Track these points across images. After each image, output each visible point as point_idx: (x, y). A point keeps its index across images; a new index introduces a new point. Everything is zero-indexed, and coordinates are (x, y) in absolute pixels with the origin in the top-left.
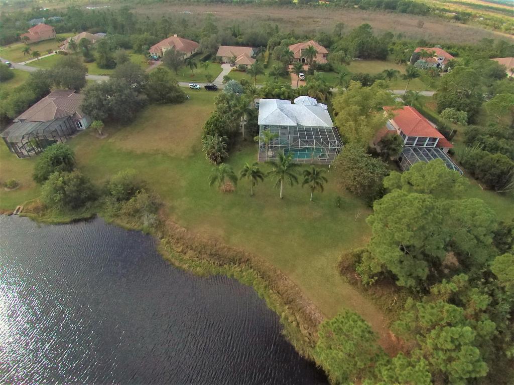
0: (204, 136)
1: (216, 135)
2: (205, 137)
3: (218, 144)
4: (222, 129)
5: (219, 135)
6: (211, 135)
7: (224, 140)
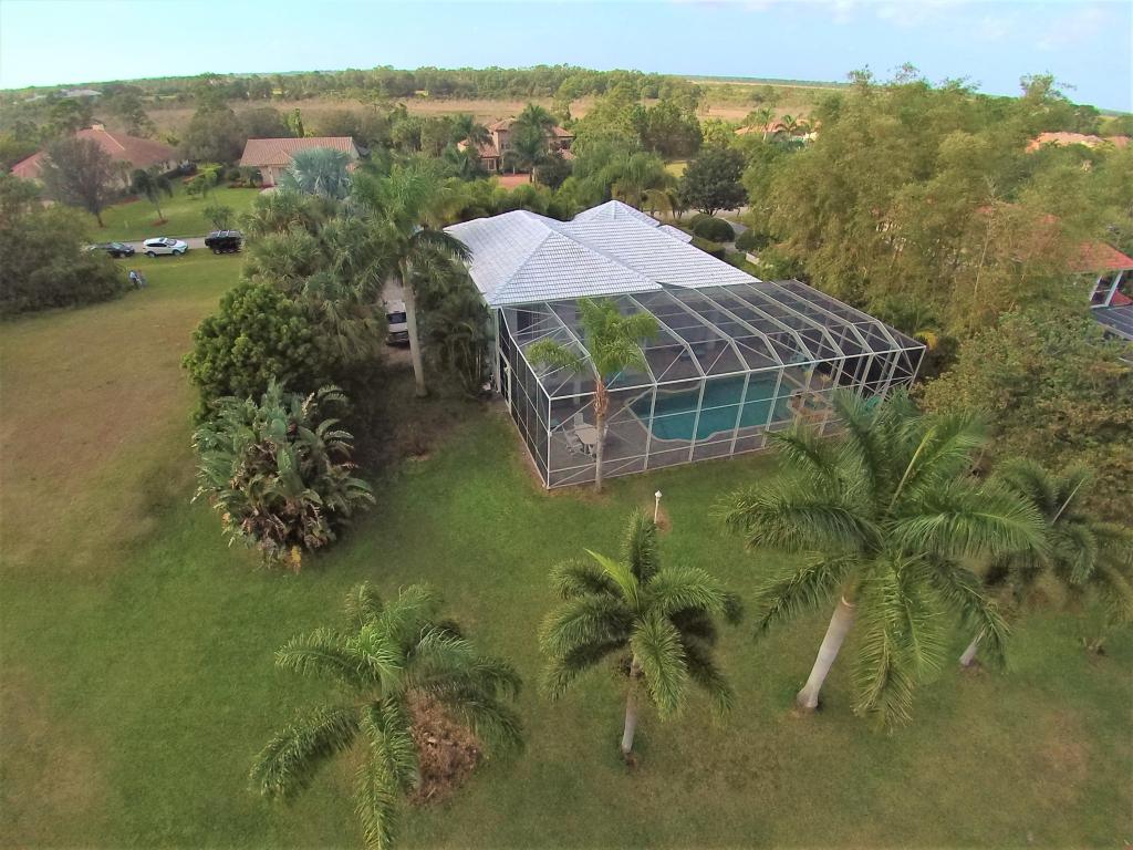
0: (199, 408)
1: (274, 389)
2: (207, 414)
3: (293, 436)
4: (301, 350)
5: (291, 388)
6: (245, 395)
7: (324, 410)
